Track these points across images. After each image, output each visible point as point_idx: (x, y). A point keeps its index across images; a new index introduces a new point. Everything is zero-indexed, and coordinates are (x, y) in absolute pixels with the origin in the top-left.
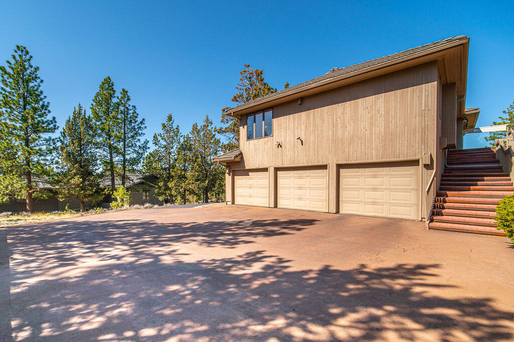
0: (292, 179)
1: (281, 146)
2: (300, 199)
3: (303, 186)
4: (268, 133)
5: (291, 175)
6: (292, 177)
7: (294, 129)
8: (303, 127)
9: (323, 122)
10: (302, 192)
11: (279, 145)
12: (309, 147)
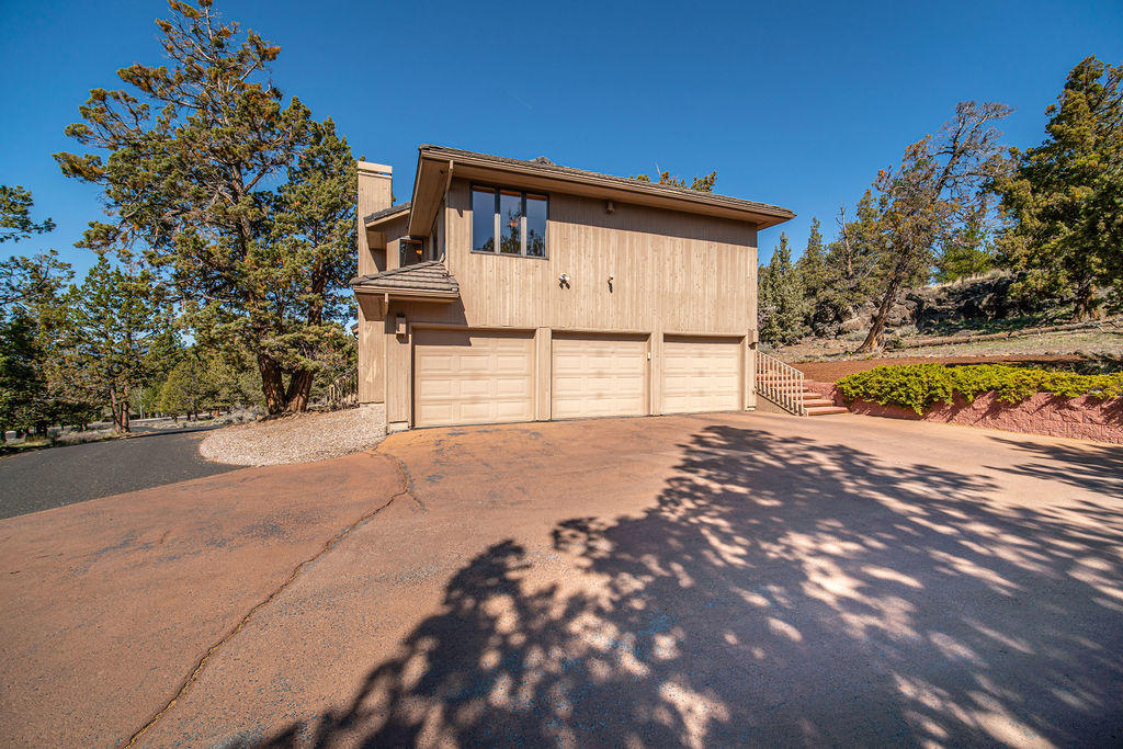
0: (584, 356)
1: (568, 286)
2: (600, 396)
3: (606, 371)
4: (538, 249)
5: (581, 349)
6: (583, 352)
7: (595, 256)
8: (613, 257)
9: (646, 259)
10: (601, 382)
11: (564, 281)
12: (624, 299)
